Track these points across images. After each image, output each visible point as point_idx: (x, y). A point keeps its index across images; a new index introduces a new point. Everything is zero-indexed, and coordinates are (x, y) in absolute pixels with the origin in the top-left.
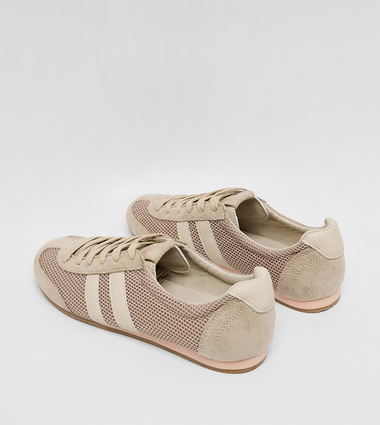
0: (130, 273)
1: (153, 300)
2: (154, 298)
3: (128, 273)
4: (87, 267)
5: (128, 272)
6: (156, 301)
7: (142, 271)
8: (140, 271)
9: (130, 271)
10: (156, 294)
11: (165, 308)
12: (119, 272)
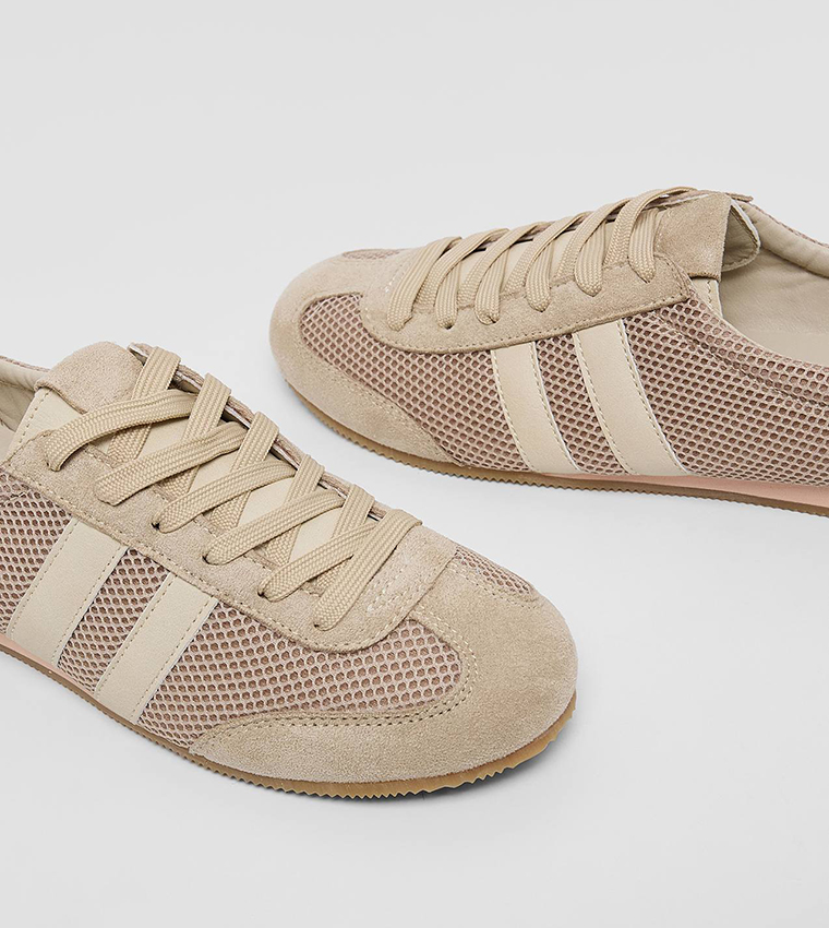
0: (643, 319)
1: (736, 380)
2: (737, 375)
3: (637, 320)
4: (482, 327)
5: (639, 316)
6: (747, 383)
7: (688, 305)
8: (680, 308)
9: (644, 313)
10: (745, 361)
11: (779, 396)
12: (608, 321)
